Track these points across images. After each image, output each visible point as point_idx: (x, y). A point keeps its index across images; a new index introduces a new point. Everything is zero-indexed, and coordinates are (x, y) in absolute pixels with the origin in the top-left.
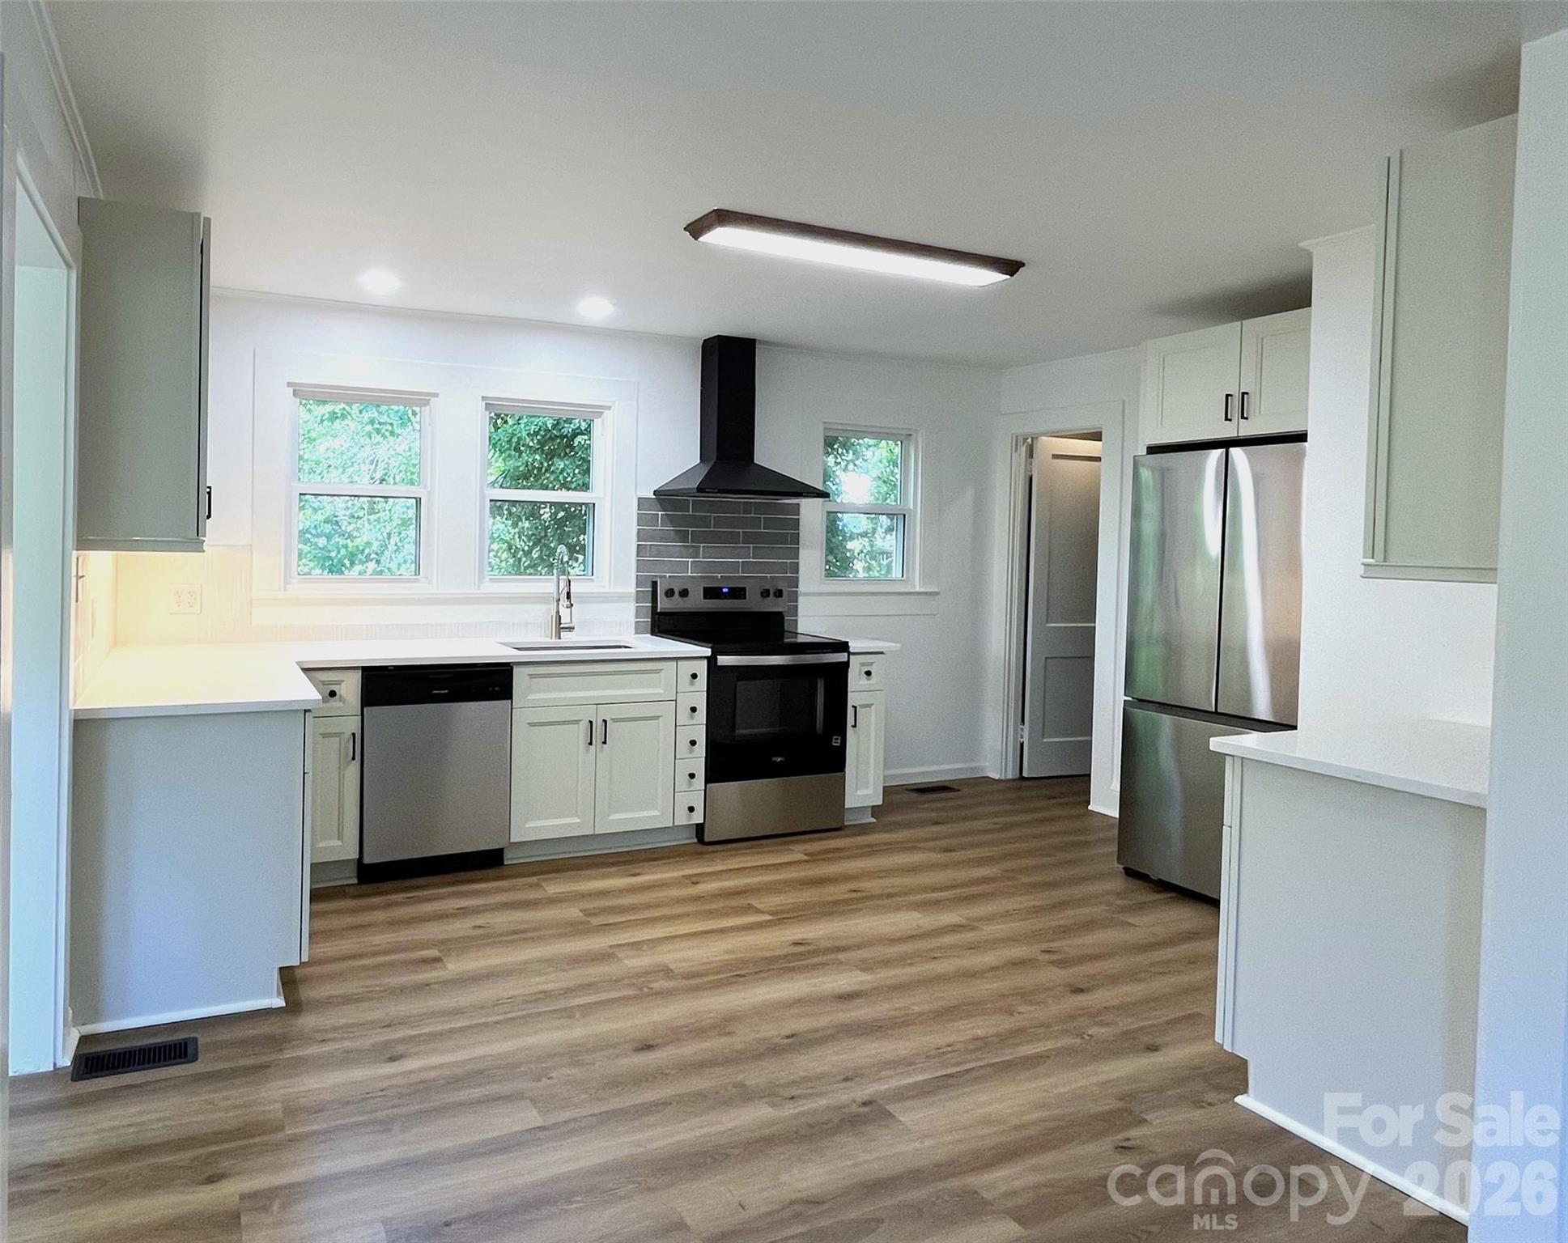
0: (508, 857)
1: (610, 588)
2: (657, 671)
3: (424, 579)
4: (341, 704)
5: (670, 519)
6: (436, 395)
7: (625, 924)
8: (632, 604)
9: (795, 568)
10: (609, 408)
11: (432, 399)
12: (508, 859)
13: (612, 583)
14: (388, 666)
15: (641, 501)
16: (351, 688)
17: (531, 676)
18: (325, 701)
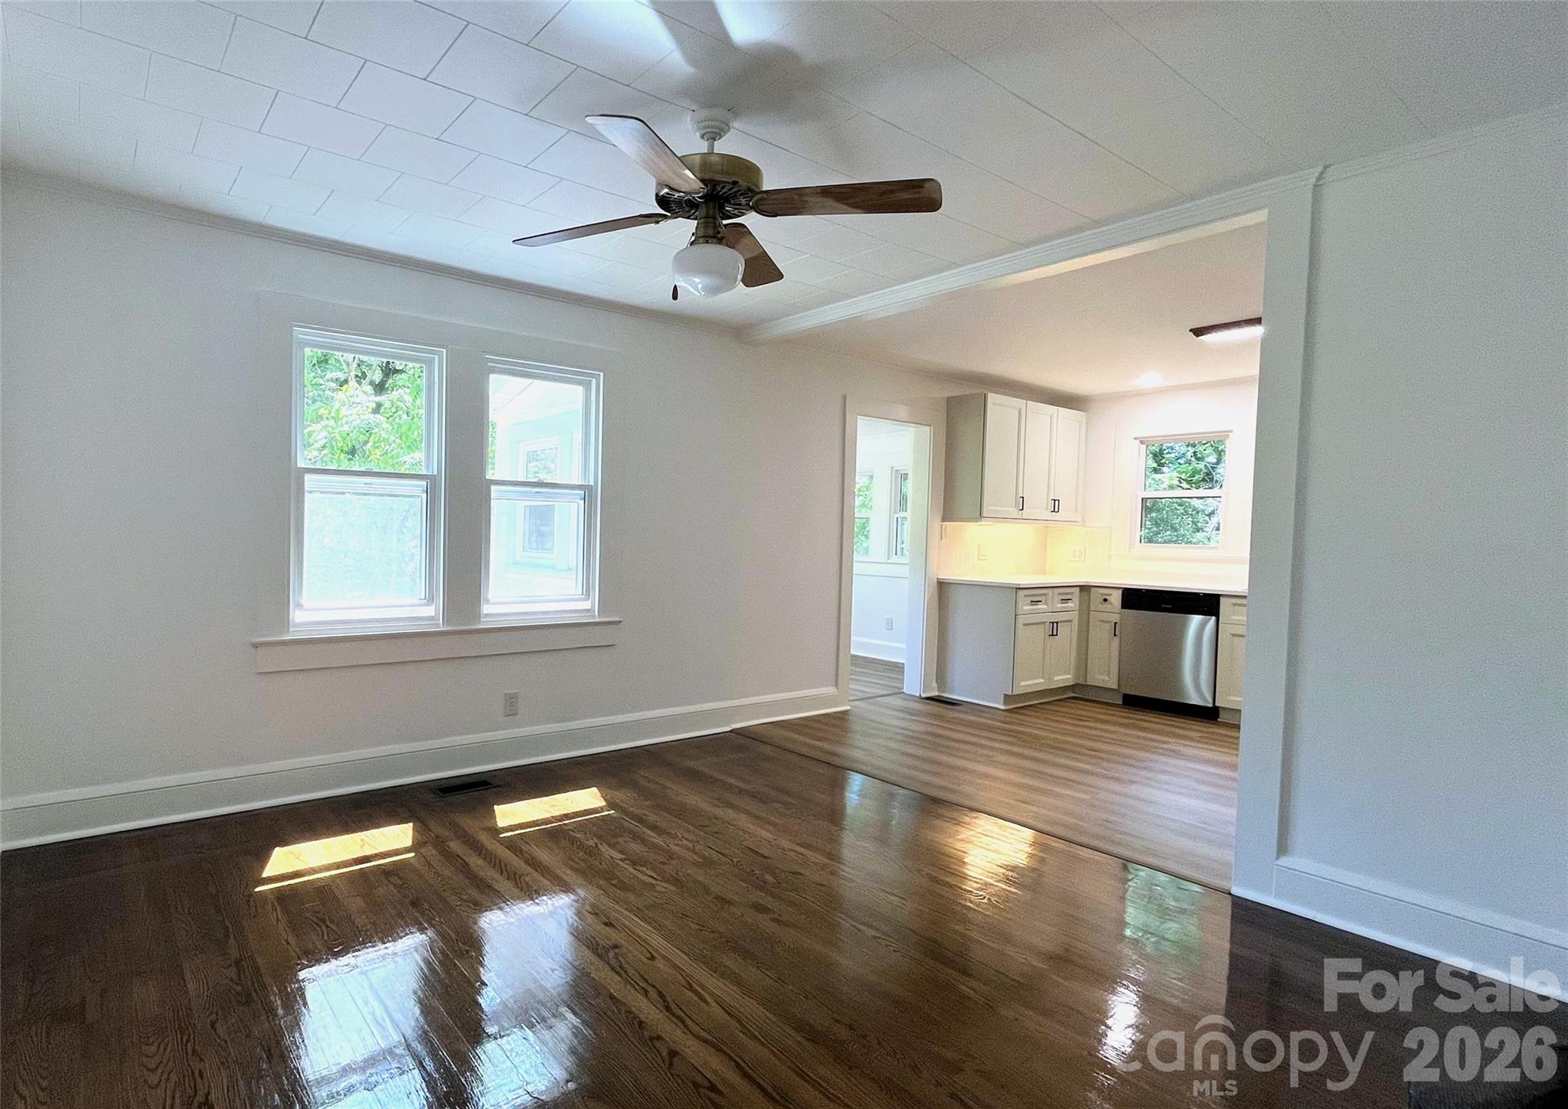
0: (1221, 714)
3: (1221, 547)
4: (1110, 606)
6: (1231, 431)
11: (1230, 434)
12: (1221, 716)
14: (1144, 588)
16: (1116, 598)
17: (1235, 604)
18: (1102, 604)
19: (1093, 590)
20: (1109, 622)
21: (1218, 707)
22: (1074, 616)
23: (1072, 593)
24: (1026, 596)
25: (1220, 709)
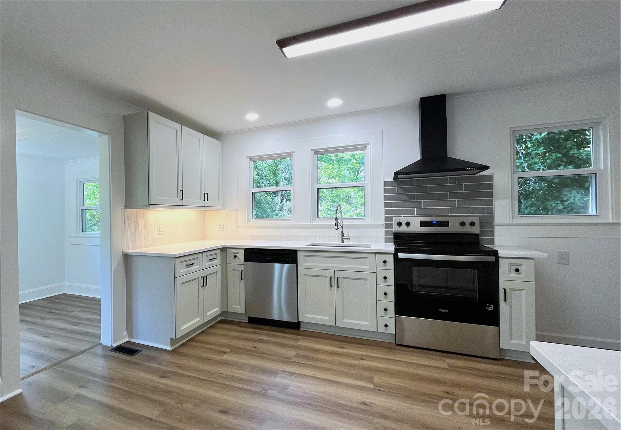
0: (302, 327)
1: (371, 222)
2: (366, 258)
3: (293, 220)
4: (238, 261)
5: (404, 190)
6: (294, 152)
7: (306, 365)
8: (383, 229)
9: (491, 210)
10: (368, 144)
11: (293, 154)
12: (302, 328)
13: (372, 220)
14: (255, 249)
15: (386, 183)
16: (241, 255)
17: (306, 256)
18: (233, 259)
19: (228, 250)
20: (238, 270)
21: (300, 321)
22: (218, 269)
23: (216, 254)
24: (182, 262)
25: (301, 323)
